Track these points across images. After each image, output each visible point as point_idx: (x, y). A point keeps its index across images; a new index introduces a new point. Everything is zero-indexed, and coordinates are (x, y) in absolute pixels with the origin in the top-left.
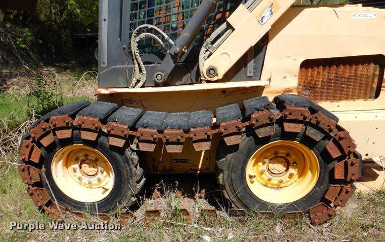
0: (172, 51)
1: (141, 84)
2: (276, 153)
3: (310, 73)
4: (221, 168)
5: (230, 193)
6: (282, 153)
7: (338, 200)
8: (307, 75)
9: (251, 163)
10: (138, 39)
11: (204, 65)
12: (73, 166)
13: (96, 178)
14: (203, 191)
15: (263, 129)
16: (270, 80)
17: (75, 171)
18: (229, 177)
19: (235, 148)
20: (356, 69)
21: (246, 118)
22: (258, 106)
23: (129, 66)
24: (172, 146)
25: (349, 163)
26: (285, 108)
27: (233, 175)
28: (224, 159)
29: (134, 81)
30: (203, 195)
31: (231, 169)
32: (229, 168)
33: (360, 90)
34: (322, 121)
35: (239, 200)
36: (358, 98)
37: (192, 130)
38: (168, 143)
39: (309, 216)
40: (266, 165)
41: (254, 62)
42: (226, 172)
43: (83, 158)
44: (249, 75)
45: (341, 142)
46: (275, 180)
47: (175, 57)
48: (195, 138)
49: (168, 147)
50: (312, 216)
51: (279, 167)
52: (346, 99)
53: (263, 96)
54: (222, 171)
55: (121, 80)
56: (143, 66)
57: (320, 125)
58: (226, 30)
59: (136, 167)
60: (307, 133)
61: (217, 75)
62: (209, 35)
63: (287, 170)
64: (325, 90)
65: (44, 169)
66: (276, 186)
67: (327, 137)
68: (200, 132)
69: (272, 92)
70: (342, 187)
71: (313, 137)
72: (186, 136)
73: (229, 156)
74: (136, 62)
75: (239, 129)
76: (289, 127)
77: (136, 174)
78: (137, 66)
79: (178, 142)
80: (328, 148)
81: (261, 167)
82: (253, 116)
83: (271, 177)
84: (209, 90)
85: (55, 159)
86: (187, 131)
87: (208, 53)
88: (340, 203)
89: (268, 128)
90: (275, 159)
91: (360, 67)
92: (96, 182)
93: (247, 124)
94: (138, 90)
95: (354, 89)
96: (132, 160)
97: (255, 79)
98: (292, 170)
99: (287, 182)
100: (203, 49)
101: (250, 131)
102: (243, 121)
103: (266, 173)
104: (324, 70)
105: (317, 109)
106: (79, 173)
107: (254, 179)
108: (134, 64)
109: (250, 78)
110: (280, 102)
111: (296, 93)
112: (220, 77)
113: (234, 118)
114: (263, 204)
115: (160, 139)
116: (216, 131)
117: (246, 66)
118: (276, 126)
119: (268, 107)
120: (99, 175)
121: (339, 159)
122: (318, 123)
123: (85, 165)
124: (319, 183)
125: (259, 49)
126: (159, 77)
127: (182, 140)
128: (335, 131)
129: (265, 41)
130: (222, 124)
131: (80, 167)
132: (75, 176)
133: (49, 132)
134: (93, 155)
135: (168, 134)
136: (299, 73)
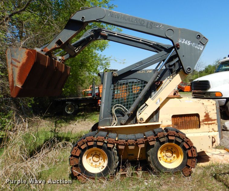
0: (128, 113)
1: (115, 124)
2: (167, 148)
3: (175, 119)
4: (148, 154)
5: (153, 165)
6: (170, 148)
7: (192, 165)
8: (174, 120)
9: (159, 152)
10: (115, 109)
11: (139, 117)
12: (89, 158)
13: (99, 162)
14: (141, 167)
15: (162, 139)
16: (162, 122)
17: (90, 160)
18: (152, 158)
19: (153, 146)
20: (191, 118)
21: (156, 135)
22: (159, 131)
23: (111, 118)
24: (131, 146)
25: (192, 150)
26: (168, 131)
27: (153, 157)
28: (149, 151)
29: (113, 123)
30: (141, 169)
31: (152, 154)
32: (151, 154)
33: (194, 125)
34: (181, 136)
35: (157, 168)
36: (194, 128)
37: (138, 140)
38: (130, 145)
39: (183, 173)
40: (164, 153)
41: (156, 116)
42: (150, 156)
43: (94, 154)
44: (154, 120)
45: (188, 143)
46: (169, 159)
47: (128, 115)
48: (139, 143)
49: (129, 147)
50: (184, 173)
51: (169, 154)
52: (190, 128)
53: (160, 127)
54: (149, 156)
55: (108, 123)
56: (116, 118)
57: (180, 137)
58: (145, 106)
59: (116, 156)
60: (176, 140)
61: (143, 121)
62: (139, 107)
63: (172, 155)
64: (182, 125)
65: (80, 159)
66: (169, 162)
67: (183, 141)
68: (140, 140)
69: (163, 126)
70: (192, 160)
71: (179, 141)
72: (136, 142)
73: (151, 149)
74: (114, 117)
75: (154, 139)
76: (170, 138)
77: (116, 159)
78: (114, 118)
79: (133, 145)
80: (184, 145)
81: (163, 154)
82: (158, 134)
83: (167, 158)
84: (141, 126)
85: (84, 154)
86: (136, 140)
87: (140, 113)
88: (193, 166)
89: (163, 138)
90: (167, 151)
91: (192, 118)
92: (99, 164)
93: (156, 137)
94: (114, 127)
95: (192, 125)
96: (115, 153)
97: (157, 122)
98: (174, 155)
99: (173, 160)
100: (138, 112)
101: (158, 140)
102: (155, 136)
103: (165, 156)
104: (180, 118)
105: (178, 131)
106: (92, 161)
107: (161, 159)
108: (113, 117)
109: (155, 122)
110: (166, 130)
111: (172, 127)
112: (144, 121)
113: (152, 135)
114: (166, 169)
115: (126, 144)
116: (146, 140)
117: (153, 117)
118: (166, 138)
119: (162, 131)
120: (100, 161)
121: (189, 149)
122: (179, 136)
123: (95, 157)
124: (184, 159)
125: (157, 112)
126: (123, 122)
127: (134, 144)
128: (185, 139)
129: (158, 109)
130: (148, 137)
131: (92, 158)
132: (90, 162)
133: (85, 143)
134: (98, 152)
135: (129, 142)
136: (172, 120)
